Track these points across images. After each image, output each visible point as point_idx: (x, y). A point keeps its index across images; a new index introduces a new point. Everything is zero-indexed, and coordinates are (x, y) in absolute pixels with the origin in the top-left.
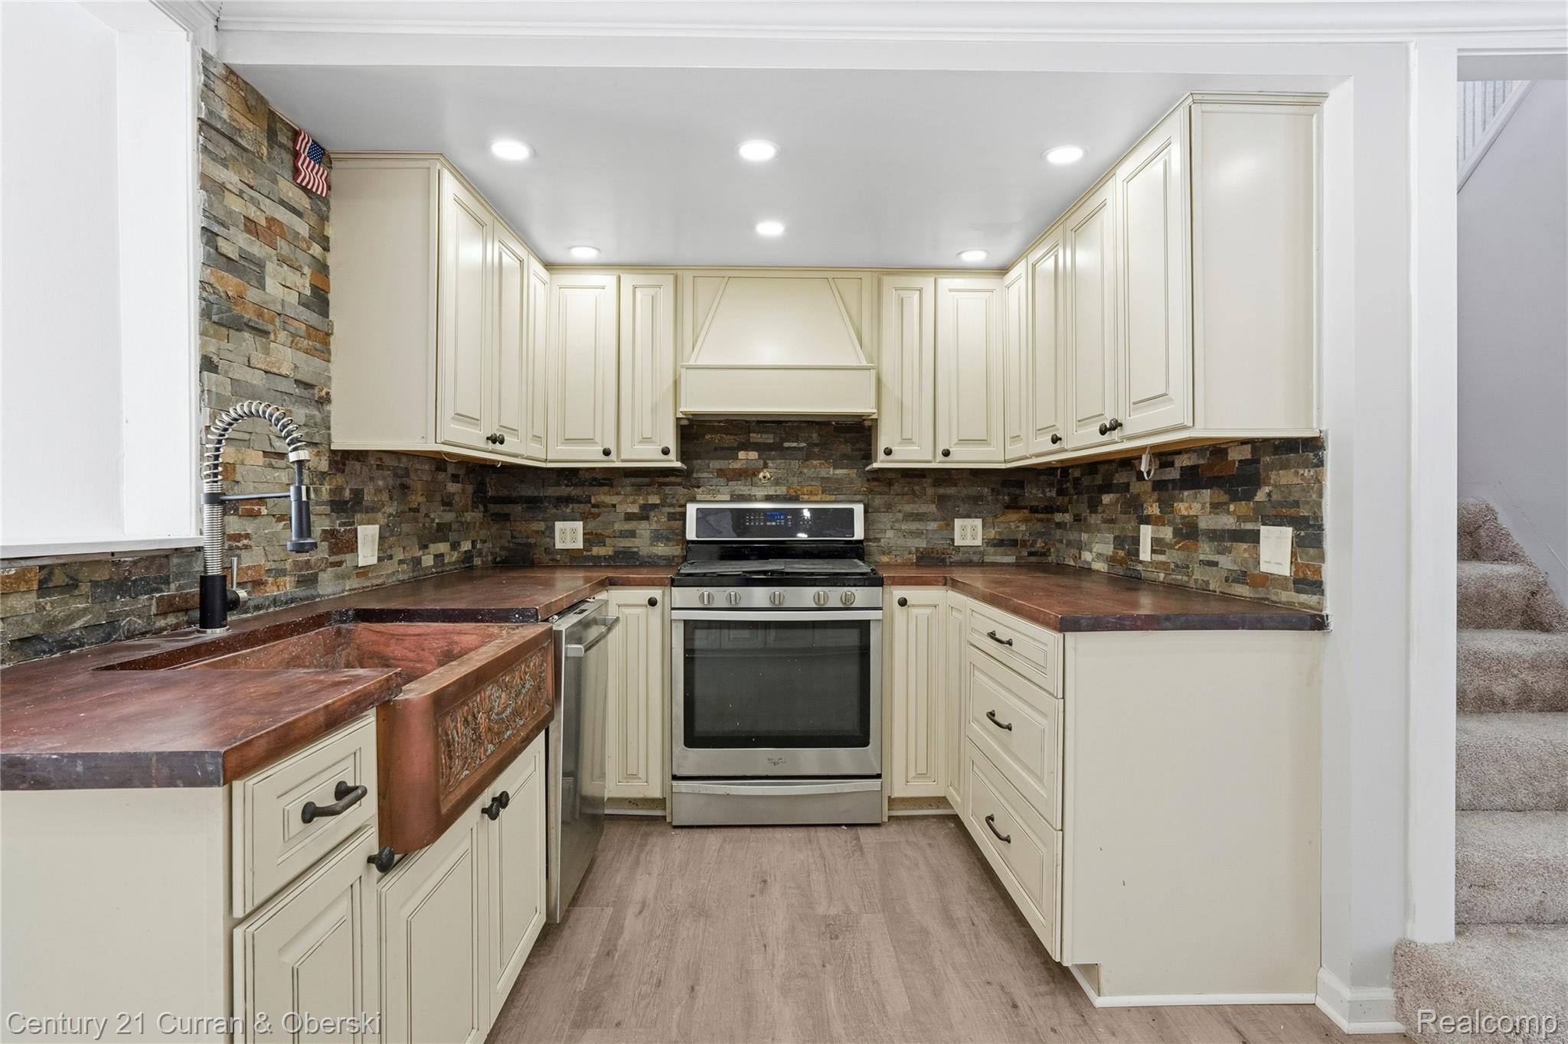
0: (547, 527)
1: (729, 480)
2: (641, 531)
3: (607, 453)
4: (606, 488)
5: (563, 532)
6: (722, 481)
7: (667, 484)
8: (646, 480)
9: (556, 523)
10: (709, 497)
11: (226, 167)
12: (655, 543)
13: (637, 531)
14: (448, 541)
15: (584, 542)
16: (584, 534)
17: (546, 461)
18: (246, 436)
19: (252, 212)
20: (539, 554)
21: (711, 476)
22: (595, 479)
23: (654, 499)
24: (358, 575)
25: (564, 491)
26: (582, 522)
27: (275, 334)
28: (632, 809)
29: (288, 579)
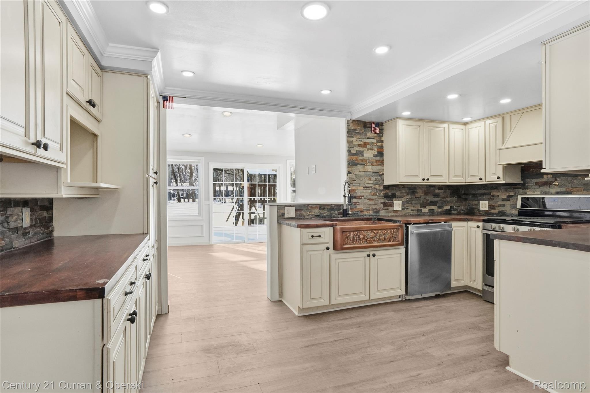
0: (478, 203)
1: (540, 186)
2: (507, 205)
3: (481, 179)
4: (496, 190)
5: (482, 204)
6: (537, 186)
7: (516, 188)
8: (508, 187)
9: (480, 201)
10: (532, 193)
11: (353, 137)
12: (512, 209)
13: (506, 205)
14: (437, 206)
15: (489, 208)
16: (489, 205)
17: (465, 183)
18: (359, 184)
19: (360, 143)
20: (476, 212)
21: (533, 185)
22: (492, 187)
23: (512, 194)
24: (394, 212)
25: (482, 191)
26: (488, 201)
27: (366, 164)
28: (479, 293)
29: (370, 211)
